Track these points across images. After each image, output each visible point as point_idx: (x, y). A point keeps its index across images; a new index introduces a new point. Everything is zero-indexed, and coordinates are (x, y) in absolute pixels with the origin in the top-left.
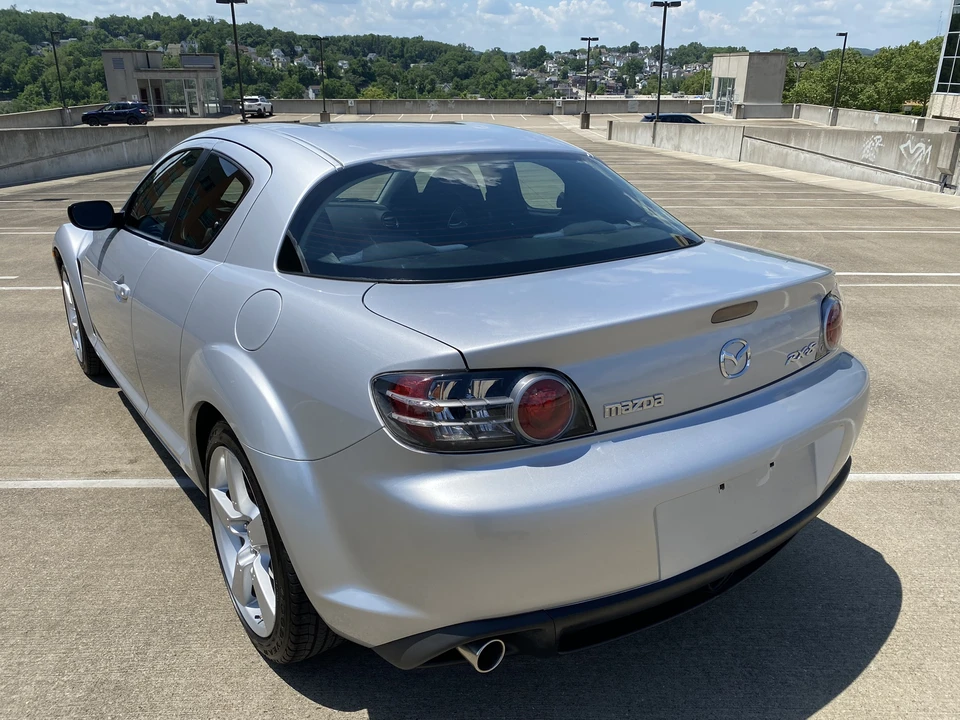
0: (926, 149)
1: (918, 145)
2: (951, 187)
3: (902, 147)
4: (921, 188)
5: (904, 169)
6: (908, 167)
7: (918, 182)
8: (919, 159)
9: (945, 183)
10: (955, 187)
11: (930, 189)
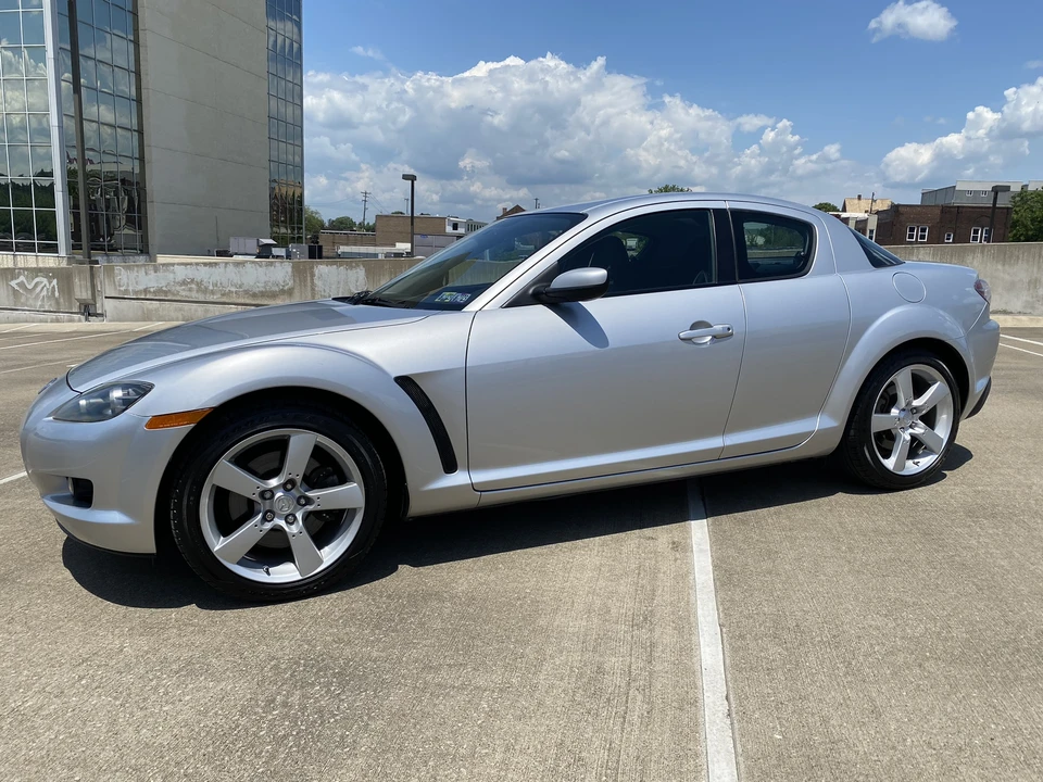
0: (50, 283)
1: (37, 280)
2: (97, 315)
3: (13, 283)
4: (57, 321)
5: (23, 305)
6: (31, 302)
7: (53, 315)
8: (44, 293)
9: (88, 311)
10: (101, 315)
11: (71, 321)
